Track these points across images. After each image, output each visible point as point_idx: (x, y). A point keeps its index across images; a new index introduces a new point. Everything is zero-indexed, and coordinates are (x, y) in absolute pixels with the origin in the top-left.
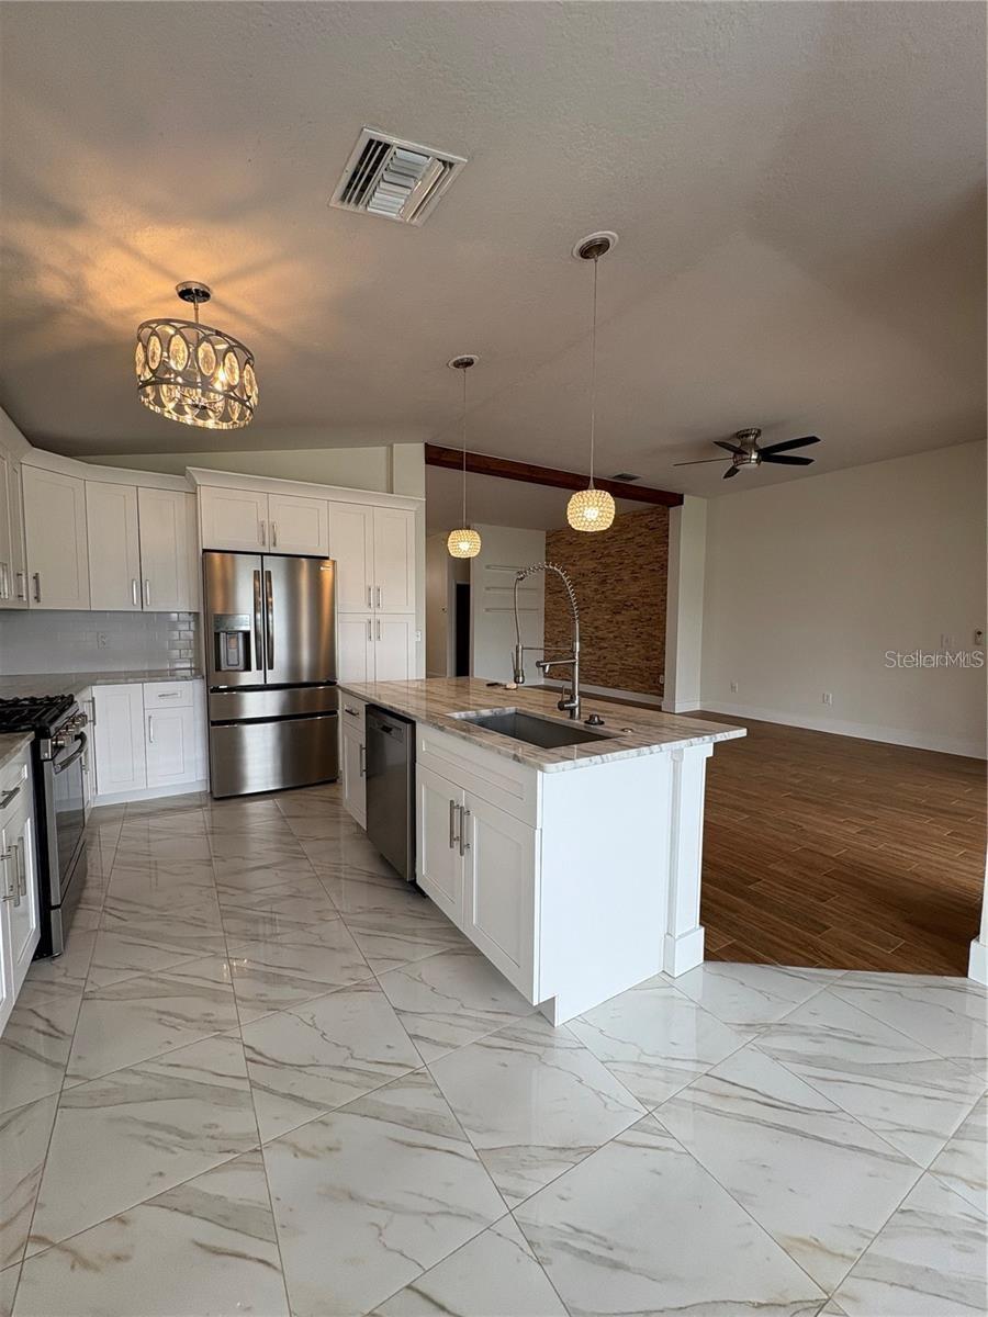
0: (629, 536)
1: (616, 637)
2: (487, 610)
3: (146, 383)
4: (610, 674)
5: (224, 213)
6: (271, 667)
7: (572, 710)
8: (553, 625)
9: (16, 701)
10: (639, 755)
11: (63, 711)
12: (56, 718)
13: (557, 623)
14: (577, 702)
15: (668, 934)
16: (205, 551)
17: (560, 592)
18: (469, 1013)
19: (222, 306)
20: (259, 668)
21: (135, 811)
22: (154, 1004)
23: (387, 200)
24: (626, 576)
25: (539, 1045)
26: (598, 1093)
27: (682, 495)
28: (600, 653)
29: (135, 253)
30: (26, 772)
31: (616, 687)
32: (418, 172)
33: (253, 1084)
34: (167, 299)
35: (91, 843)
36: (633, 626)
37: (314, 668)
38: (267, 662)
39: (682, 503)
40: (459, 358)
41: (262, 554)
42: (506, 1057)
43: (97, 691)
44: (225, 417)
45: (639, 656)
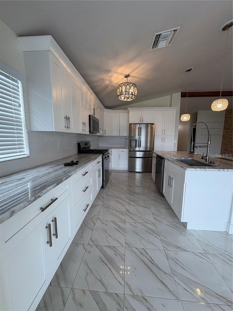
2: (201, 135)
3: (119, 95)
5: (131, 60)
6: (140, 147)
7: (206, 159)
9: (101, 150)
10: (219, 171)
11: (106, 152)
12: (105, 152)
14: (208, 157)
15: (229, 222)
16: (130, 124)
17: (229, 129)
18: (167, 219)
19: (132, 77)
20: (138, 147)
21: (117, 171)
22: (115, 199)
23: (162, 44)
25: (181, 230)
26: (193, 244)
29: (118, 73)
30: (101, 160)
32: (168, 36)
33: (126, 214)
34: (123, 79)
35: (110, 175)
37: (150, 148)
38: (140, 146)
40: (187, 69)
41: (140, 124)
42: (172, 229)
43: (112, 150)
44: (132, 98)
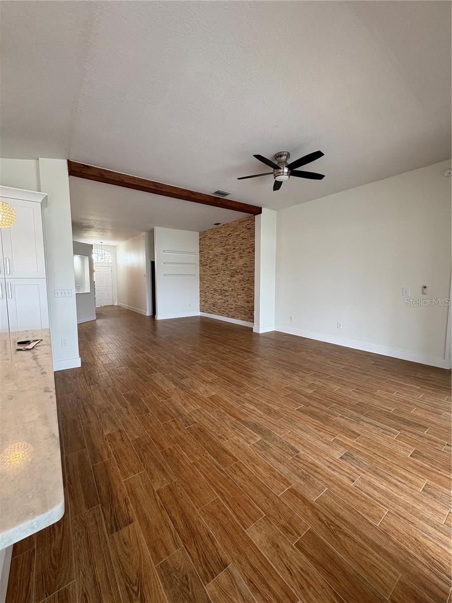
0: (238, 233)
1: (232, 290)
2: (164, 275)
4: (230, 310)
8: (203, 283)
13: (205, 282)
24: (237, 255)
27: (261, 208)
28: (225, 298)
31: (233, 317)
36: (240, 284)
39: (260, 212)
45: (244, 301)
